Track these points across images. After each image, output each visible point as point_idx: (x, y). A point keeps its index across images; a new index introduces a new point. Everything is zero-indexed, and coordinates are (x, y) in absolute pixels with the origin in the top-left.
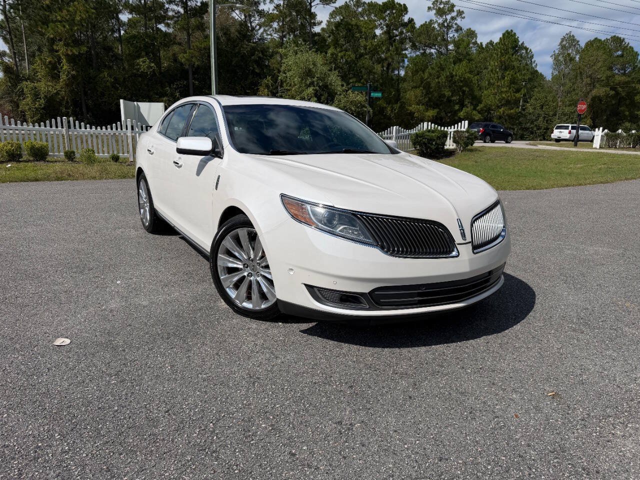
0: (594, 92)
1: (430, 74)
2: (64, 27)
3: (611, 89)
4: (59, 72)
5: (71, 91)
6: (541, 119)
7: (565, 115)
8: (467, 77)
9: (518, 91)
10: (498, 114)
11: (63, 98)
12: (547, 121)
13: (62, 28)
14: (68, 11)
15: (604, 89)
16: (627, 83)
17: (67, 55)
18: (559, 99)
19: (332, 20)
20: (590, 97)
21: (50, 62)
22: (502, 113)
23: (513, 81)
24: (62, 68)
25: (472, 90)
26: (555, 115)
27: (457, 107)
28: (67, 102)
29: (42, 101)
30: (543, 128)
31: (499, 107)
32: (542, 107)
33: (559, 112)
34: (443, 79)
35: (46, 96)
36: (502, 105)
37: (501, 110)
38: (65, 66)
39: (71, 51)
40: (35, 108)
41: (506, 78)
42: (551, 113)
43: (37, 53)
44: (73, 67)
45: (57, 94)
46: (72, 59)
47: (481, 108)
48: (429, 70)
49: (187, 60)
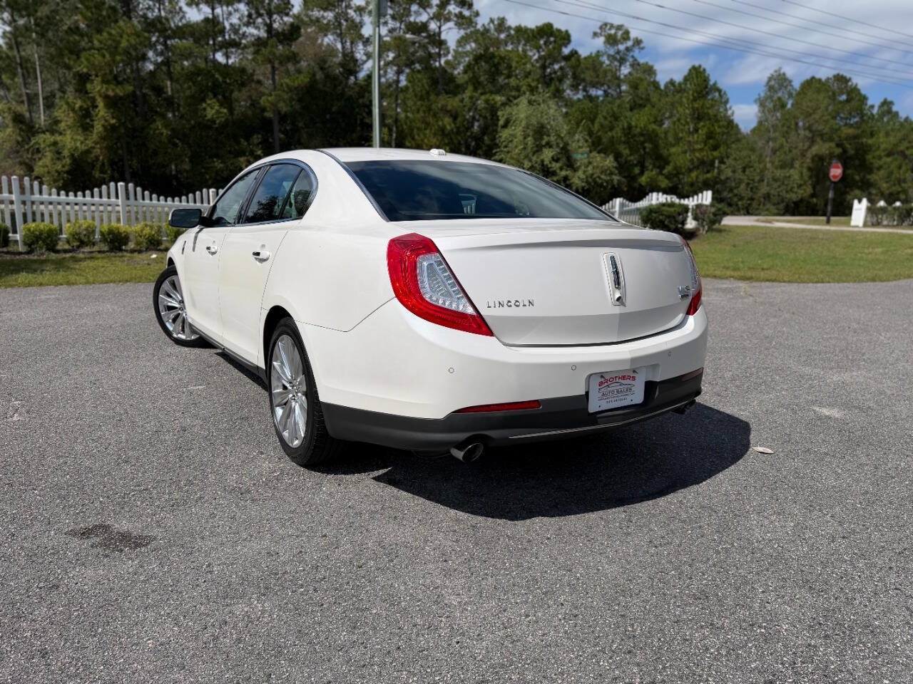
0: (815, 149)
1: (602, 126)
2: (104, 56)
3: (838, 145)
4: (92, 121)
5: (109, 148)
6: (743, 186)
7: (775, 180)
8: (651, 129)
9: (715, 148)
10: (690, 180)
11: (97, 157)
12: (752, 189)
13: (100, 58)
14: (110, 34)
15: (827, 145)
16: (856, 137)
17: (106, 97)
18: (768, 159)
19: (460, 49)
20: (809, 155)
21: (81, 107)
22: (694, 178)
23: (710, 135)
24: (97, 115)
25: (656, 146)
26: (763, 181)
27: (637, 170)
28: (103, 164)
29: (68, 161)
30: (746, 198)
31: (690, 170)
32: (744, 170)
33: (768, 175)
34: (617, 132)
35: (72, 155)
36: (694, 167)
37: (694, 174)
38: (102, 111)
39: (113, 90)
40: (57, 171)
41: (700, 131)
42: (757, 178)
43: (58, 95)
44: (112, 113)
45: (88, 152)
46: (112, 103)
47: (669, 172)
48: (600, 119)
49: (272, 104)
